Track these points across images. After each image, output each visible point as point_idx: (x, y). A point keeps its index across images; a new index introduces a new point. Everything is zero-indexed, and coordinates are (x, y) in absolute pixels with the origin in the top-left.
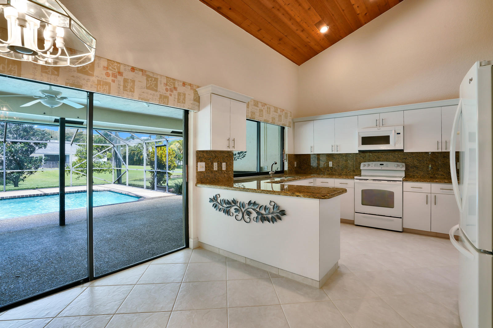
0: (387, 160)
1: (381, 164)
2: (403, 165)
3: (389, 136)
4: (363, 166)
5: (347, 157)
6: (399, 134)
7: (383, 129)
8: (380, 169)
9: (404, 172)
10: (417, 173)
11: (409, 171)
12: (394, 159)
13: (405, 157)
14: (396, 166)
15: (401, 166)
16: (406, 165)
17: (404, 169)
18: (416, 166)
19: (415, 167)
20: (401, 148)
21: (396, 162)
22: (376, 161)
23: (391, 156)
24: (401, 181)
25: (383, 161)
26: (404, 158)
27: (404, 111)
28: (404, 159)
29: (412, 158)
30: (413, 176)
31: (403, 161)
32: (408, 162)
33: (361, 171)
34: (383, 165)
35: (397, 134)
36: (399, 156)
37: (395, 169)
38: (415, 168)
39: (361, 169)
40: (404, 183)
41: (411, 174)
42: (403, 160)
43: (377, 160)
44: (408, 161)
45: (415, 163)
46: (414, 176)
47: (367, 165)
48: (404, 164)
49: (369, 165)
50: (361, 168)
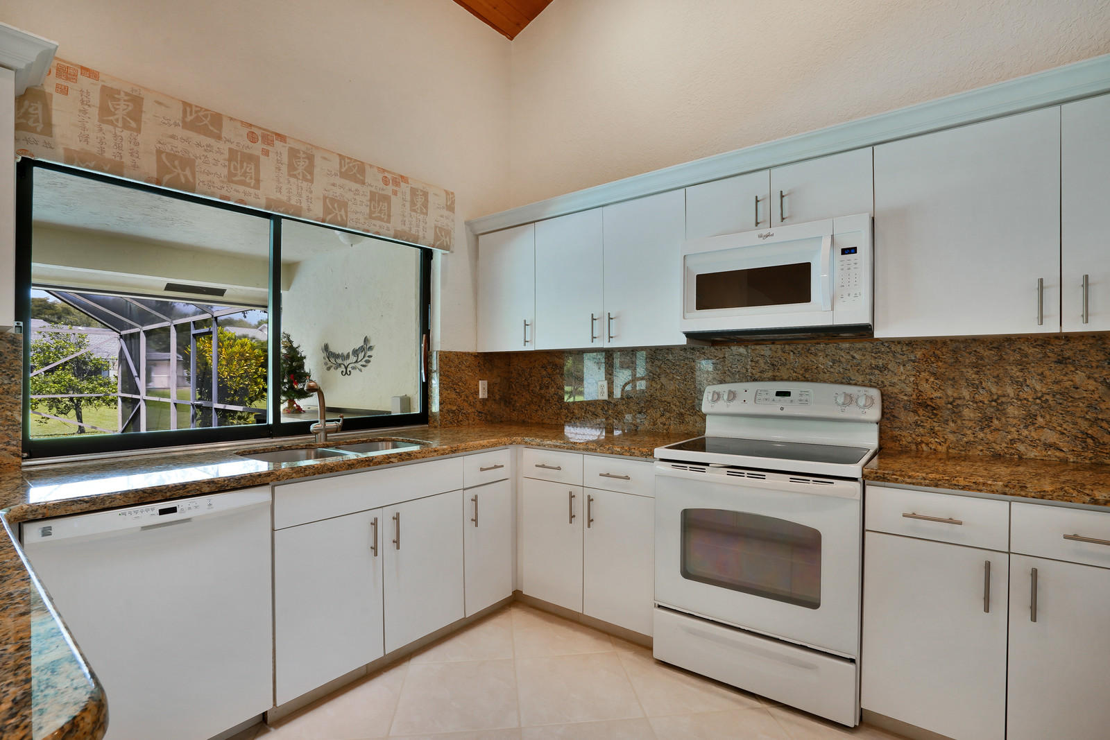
0: (808, 375)
1: (778, 394)
2: (872, 398)
3: (809, 264)
4: (710, 398)
5: (657, 362)
6: (853, 250)
7: (781, 232)
8: (778, 412)
9: (876, 427)
10: (933, 432)
11: (899, 424)
12: (837, 368)
13: (880, 362)
14: (841, 400)
15: (862, 402)
16: (882, 395)
17: (875, 413)
18: (929, 403)
19: (925, 405)
20: (859, 316)
21: (842, 383)
22: (761, 380)
23: (821, 358)
24: (855, 480)
25: (788, 380)
26: (877, 367)
27: (873, 145)
28: (877, 372)
29: (909, 367)
30: (914, 447)
31: (870, 380)
32: (892, 385)
33: (704, 420)
34: (787, 394)
35: (845, 251)
36: (853, 357)
37: (837, 414)
38: (921, 412)
39: (704, 410)
40: (868, 488)
41: (907, 437)
42: (872, 374)
43: (765, 375)
44: (895, 380)
45: (925, 387)
46: (917, 444)
47: (726, 397)
48: (875, 393)
49: (732, 396)
50: (706, 407)
